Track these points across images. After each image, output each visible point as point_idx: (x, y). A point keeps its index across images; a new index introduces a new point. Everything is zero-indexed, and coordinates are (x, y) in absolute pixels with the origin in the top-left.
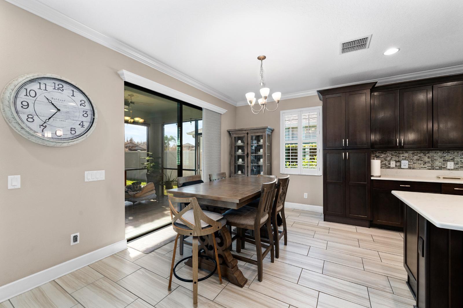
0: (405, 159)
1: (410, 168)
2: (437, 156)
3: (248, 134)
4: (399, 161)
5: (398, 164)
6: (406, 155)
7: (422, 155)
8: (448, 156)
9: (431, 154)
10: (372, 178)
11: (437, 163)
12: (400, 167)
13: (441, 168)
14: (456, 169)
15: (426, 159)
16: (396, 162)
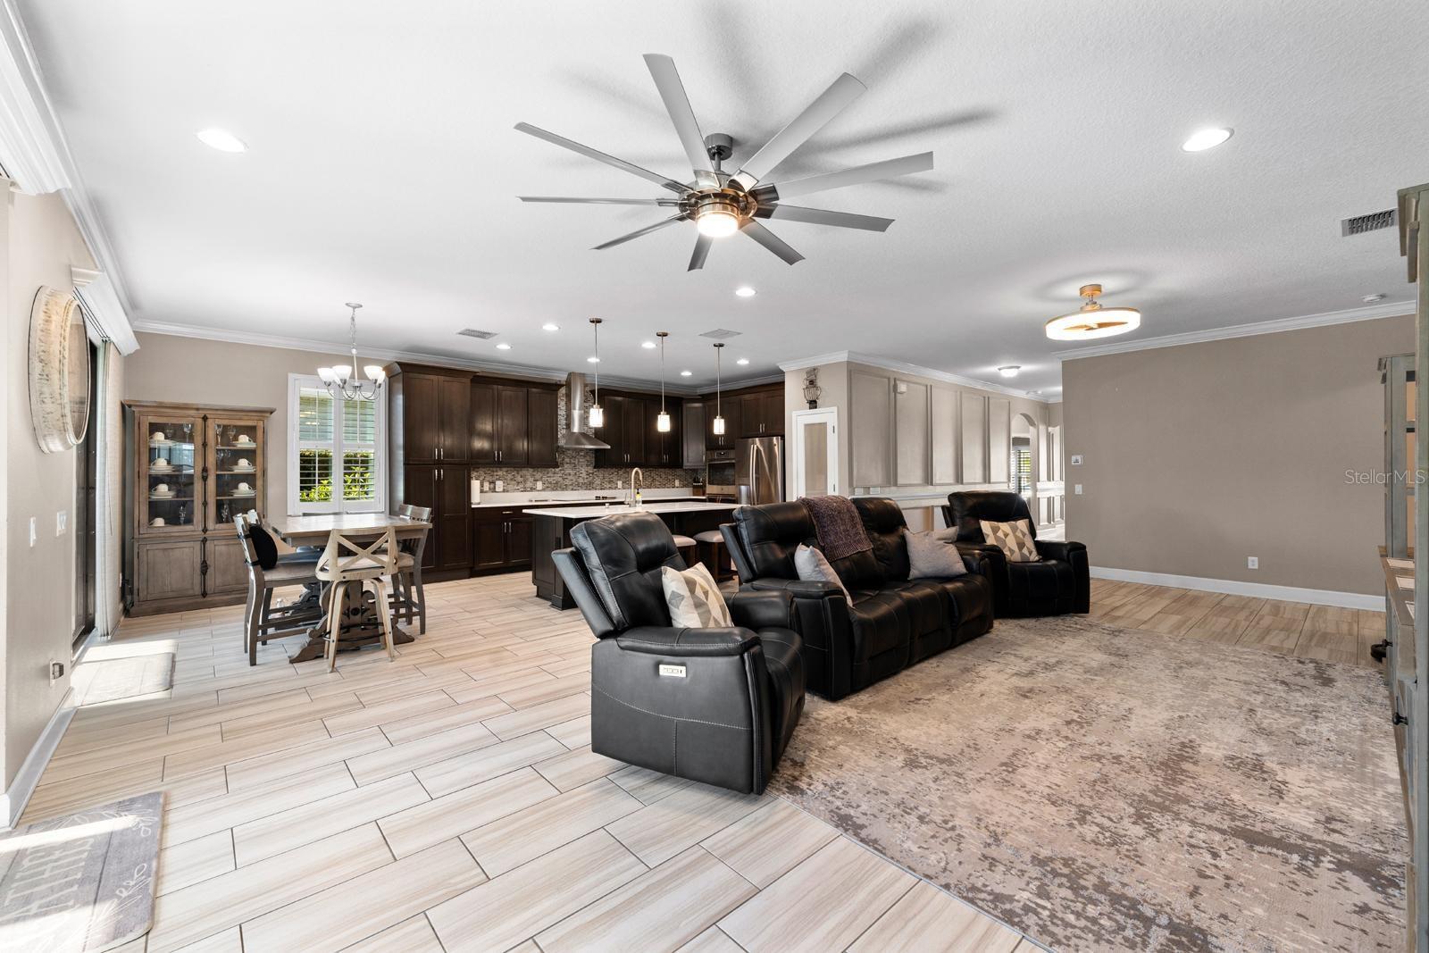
0: (499, 480)
1: (504, 491)
2: (528, 472)
3: (205, 419)
4: (494, 483)
5: (492, 486)
6: (500, 473)
7: (515, 473)
8: (538, 475)
9: (524, 472)
10: (473, 506)
11: (529, 484)
12: (493, 490)
13: (532, 489)
14: (543, 490)
15: (519, 479)
16: (490, 483)
